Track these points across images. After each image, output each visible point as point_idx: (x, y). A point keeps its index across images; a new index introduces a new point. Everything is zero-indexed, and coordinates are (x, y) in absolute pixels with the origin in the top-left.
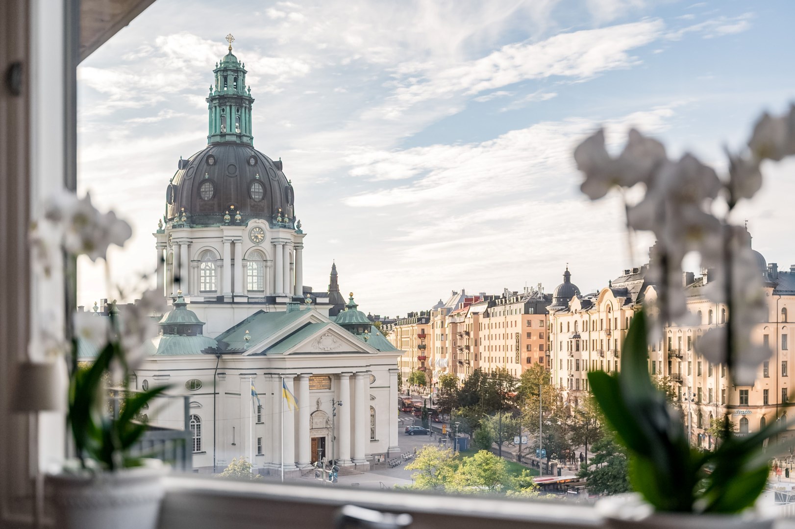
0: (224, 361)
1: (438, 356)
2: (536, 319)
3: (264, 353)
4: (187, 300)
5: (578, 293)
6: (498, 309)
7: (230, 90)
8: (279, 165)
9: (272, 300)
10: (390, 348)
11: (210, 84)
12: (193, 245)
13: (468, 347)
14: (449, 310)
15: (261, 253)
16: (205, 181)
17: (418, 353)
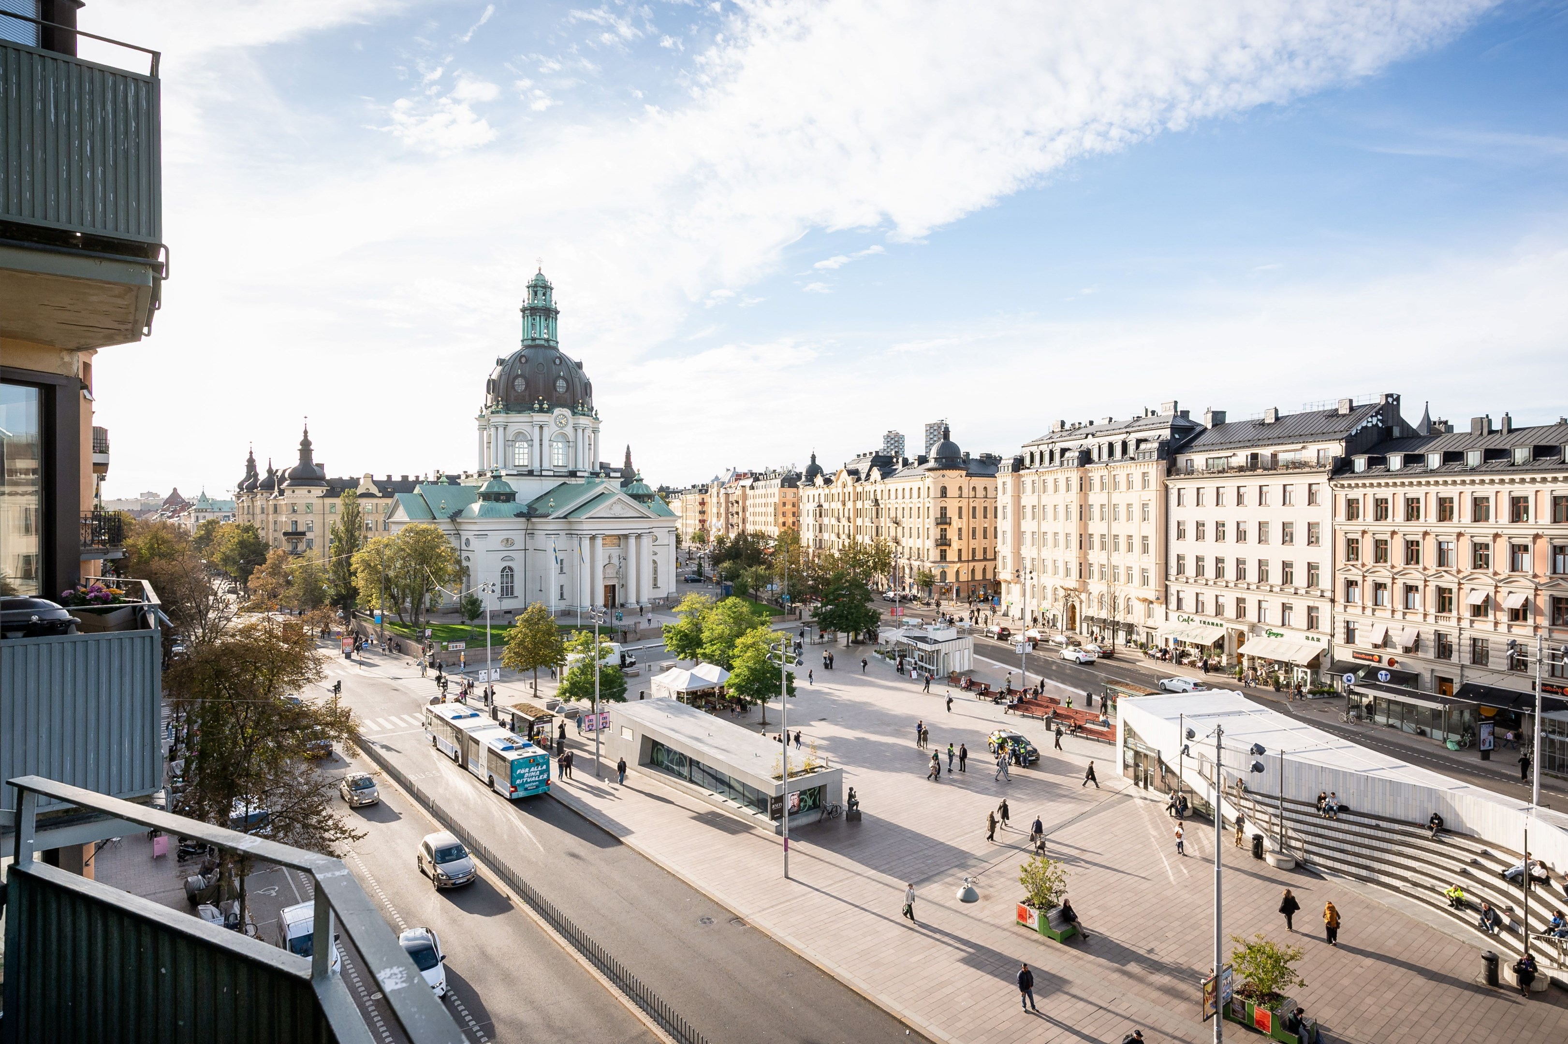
0: (533, 523)
1: (714, 520)
2: (790, 491)
3: (565, 517)
4: (503, 473)
5: (822, 472)
6: (760, 483)
7: (539, 303)
8: (579, 365)
9: (573, 474)
10: (671, 514)
11: (523, 297)
12: (508, 428)
13: (737, 513)
14: (723, 483)
15: (564, 435)
16: (518, 376)
17: (698, 517)
